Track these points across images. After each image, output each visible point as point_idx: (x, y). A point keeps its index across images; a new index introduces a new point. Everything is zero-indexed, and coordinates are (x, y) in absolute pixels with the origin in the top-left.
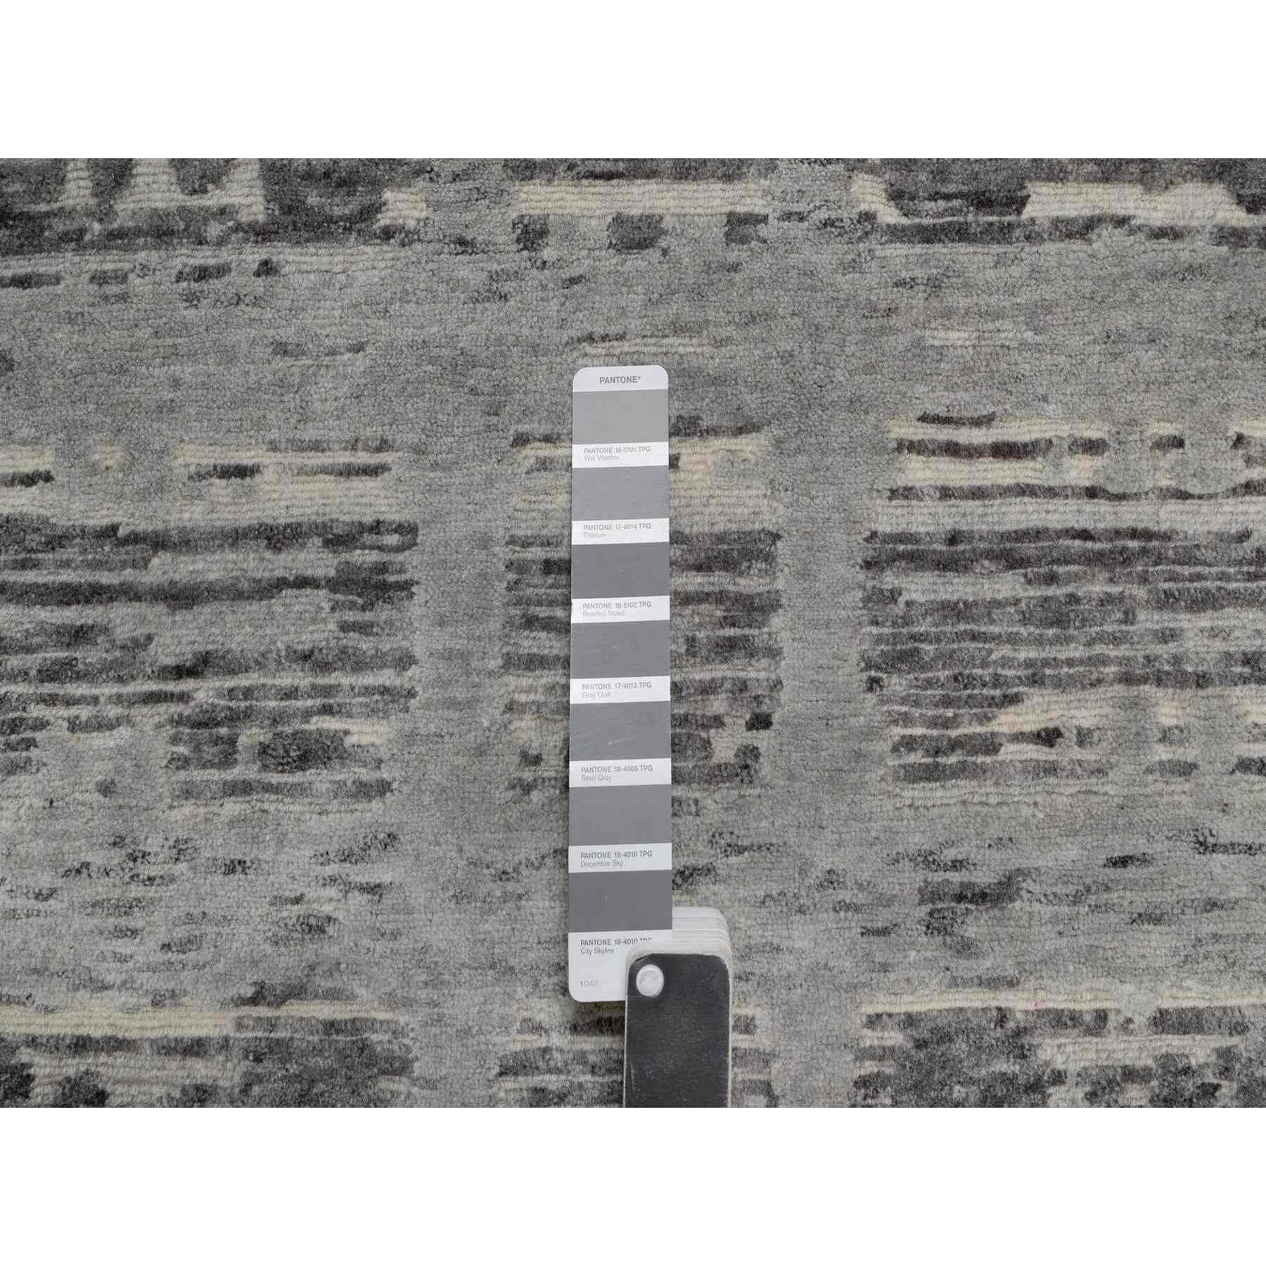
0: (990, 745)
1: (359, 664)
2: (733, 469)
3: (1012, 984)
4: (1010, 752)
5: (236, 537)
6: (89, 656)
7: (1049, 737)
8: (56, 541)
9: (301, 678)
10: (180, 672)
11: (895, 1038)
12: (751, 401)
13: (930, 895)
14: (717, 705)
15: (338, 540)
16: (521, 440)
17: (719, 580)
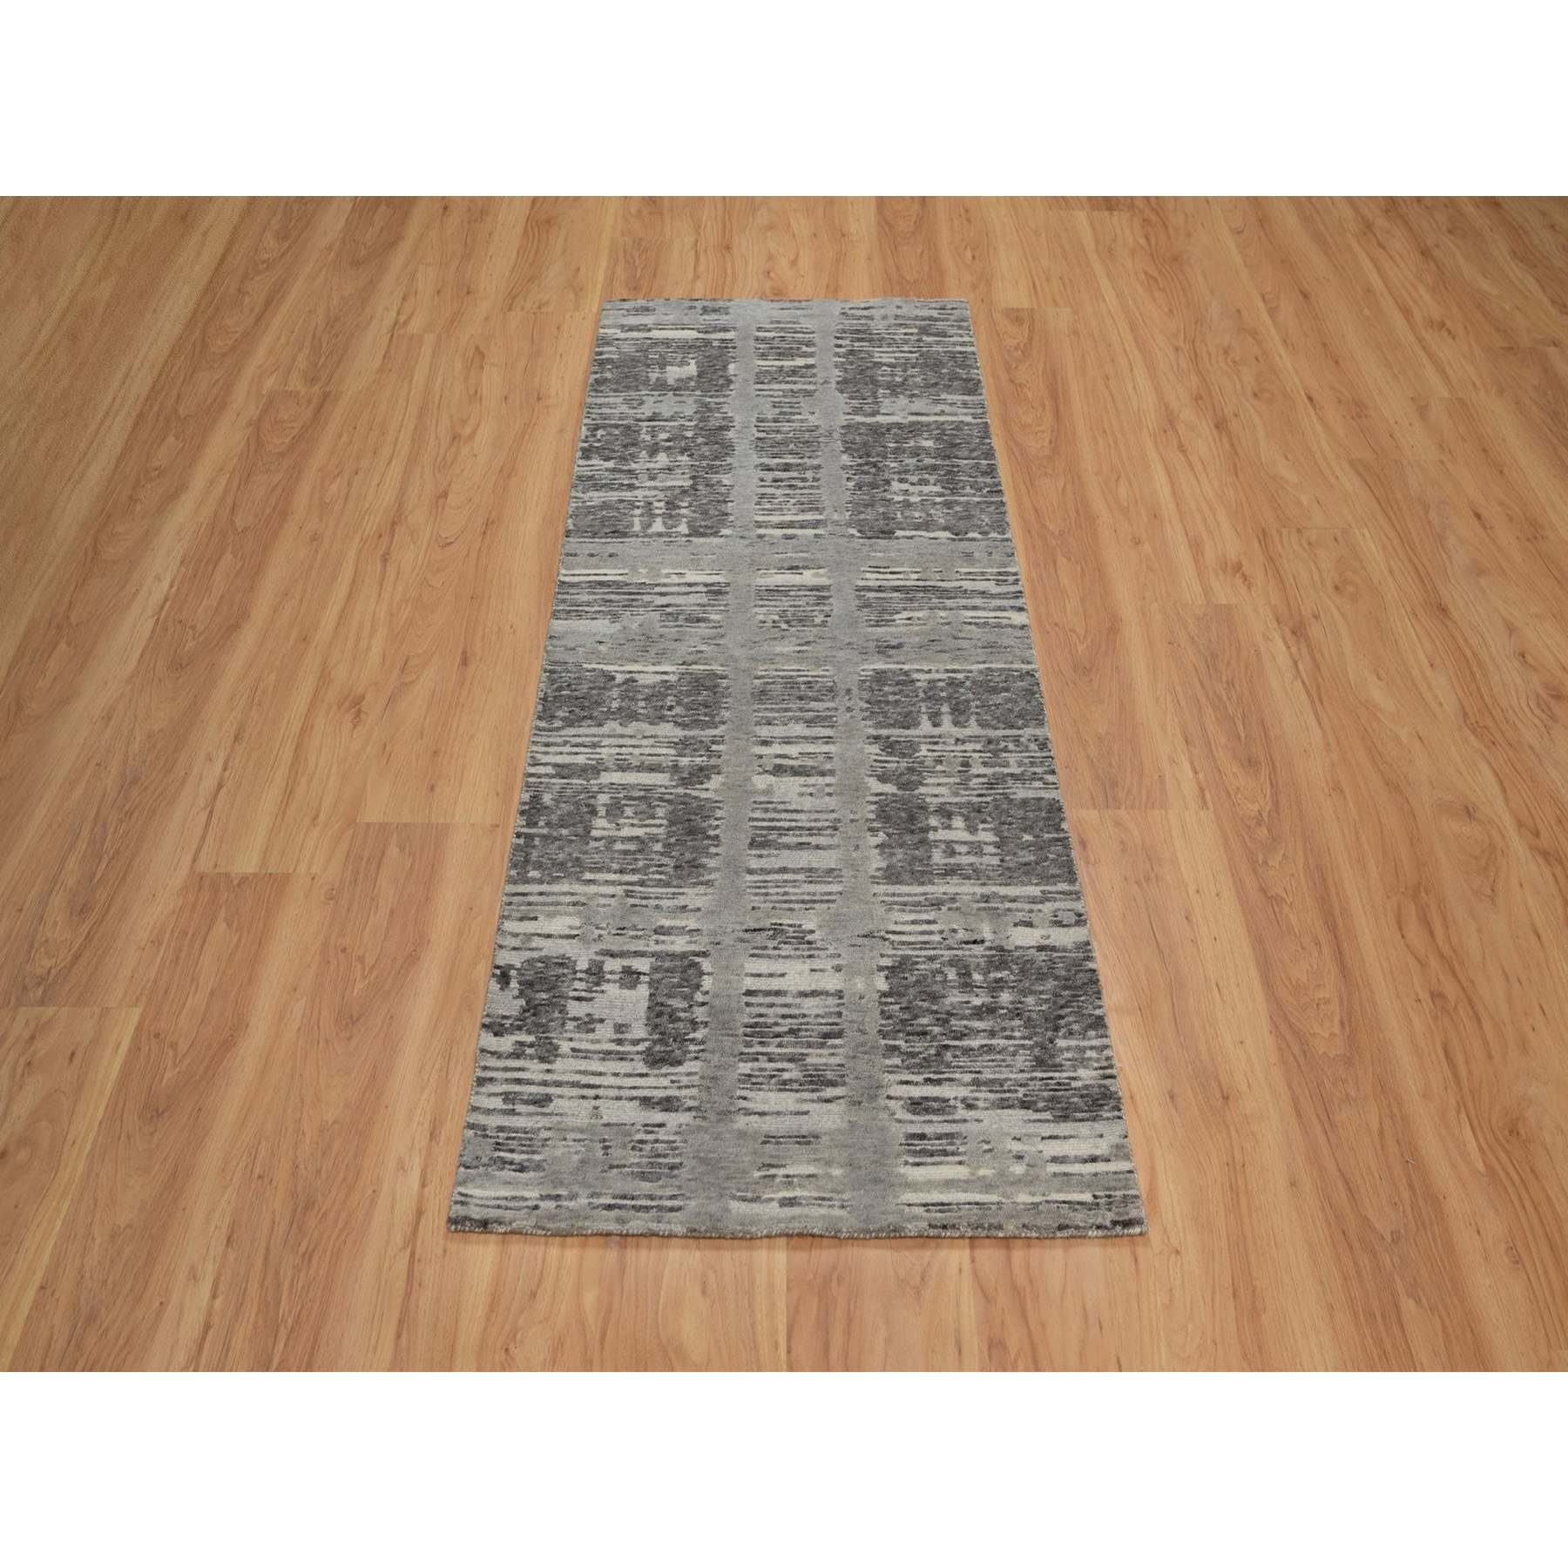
0: (894, 620)
1: (714, 606)
2: (817, 575)
3: (903, 663)
4: (898, 622)
5: (679, 585)
6: (634, 603)
7: (909, 619)
8: (627, 585)
9: (698, 608)
10: (662, 606)
11: (871, 673)
12: (822, 563)
13: (877, 647)
14: (816, 613)
15: (706, 585)
16: (759, 569)
17: (815, 593)
